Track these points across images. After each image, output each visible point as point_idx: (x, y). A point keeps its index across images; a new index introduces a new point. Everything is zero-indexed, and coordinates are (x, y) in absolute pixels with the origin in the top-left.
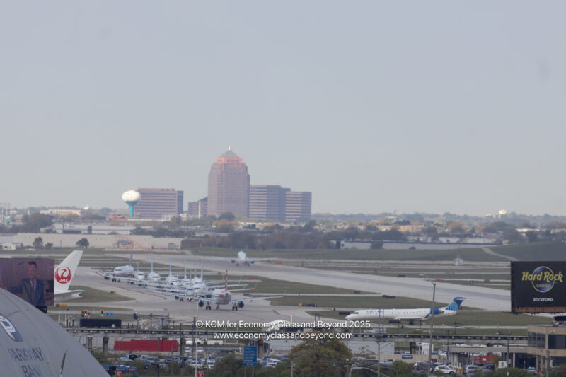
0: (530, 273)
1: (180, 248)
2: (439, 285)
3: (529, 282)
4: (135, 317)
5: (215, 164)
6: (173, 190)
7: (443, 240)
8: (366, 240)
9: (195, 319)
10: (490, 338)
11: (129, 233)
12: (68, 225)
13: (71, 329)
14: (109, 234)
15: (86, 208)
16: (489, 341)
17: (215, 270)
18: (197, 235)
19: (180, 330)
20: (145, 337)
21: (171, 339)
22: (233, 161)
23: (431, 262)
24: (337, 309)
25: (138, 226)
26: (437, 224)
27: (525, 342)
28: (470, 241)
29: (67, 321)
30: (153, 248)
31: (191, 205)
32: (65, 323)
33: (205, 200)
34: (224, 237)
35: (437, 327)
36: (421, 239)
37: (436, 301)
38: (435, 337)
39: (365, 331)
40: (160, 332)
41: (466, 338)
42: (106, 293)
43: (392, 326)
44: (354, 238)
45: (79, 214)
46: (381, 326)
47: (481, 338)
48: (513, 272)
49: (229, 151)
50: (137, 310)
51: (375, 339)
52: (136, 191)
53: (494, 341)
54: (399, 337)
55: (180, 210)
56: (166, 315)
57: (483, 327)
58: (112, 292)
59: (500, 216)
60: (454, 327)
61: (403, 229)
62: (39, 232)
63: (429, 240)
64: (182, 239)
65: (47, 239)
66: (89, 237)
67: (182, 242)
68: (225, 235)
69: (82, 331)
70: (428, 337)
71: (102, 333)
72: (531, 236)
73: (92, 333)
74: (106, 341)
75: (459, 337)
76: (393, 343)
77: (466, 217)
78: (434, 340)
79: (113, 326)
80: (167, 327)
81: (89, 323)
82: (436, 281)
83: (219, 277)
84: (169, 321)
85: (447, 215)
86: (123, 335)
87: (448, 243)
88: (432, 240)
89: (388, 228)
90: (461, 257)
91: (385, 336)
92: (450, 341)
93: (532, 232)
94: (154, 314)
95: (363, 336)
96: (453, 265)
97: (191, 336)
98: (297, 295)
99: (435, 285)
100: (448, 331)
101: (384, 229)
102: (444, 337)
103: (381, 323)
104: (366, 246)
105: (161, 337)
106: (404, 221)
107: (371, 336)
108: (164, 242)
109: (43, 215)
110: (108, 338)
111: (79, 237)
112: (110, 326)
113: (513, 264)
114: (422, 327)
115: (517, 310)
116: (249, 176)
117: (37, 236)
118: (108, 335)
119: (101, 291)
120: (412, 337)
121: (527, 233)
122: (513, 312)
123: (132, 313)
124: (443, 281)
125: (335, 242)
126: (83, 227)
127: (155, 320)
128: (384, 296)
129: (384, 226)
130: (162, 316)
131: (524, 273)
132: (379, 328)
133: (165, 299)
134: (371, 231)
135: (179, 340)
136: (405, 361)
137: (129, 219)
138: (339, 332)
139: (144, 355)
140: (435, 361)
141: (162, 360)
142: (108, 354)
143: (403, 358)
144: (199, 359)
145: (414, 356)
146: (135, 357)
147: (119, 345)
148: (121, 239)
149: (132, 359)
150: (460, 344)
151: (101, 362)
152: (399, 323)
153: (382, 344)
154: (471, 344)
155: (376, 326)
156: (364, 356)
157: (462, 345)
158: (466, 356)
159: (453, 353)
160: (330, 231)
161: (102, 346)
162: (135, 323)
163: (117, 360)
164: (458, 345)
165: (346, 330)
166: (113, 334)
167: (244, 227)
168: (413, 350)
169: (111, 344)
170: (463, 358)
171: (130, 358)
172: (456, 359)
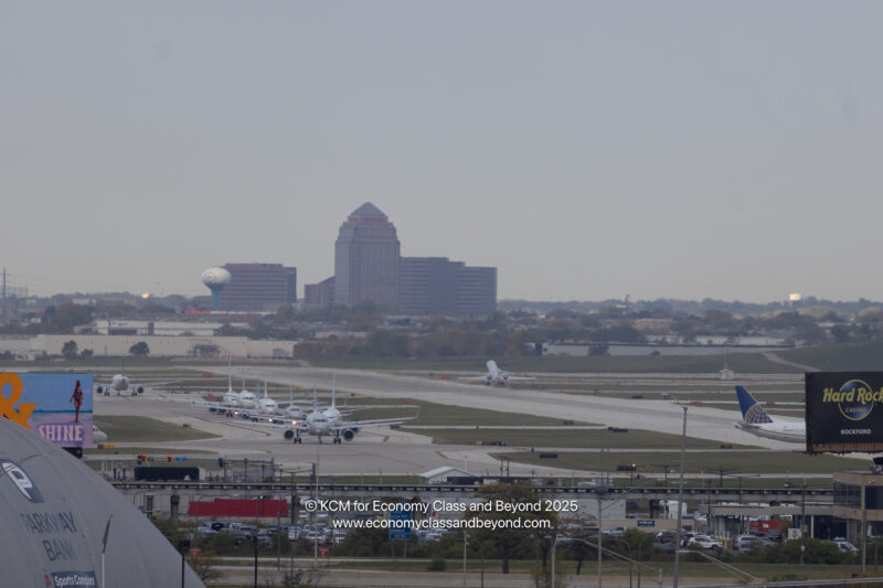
0: (836, 390)
1: (291, 356)
2: (692, 410)
3: (834, 404)
4: (222, 463)
5: (344, 225)
6: (280, 265)
7: (703, 340)
8: (582, 342)
9: (314, 466)
10: (775, 492)
11: (212, 333)
12: (118, 322)
13: (119, 484)
14: (181, 335)
15: (145, 296)
16: (773, 498)
17: (348, 390)
18: (319, 335)
19: (290, 484)
20: (236, 495)
21: (276, 498)
22: (374, 219)
23: (683, 376)
24: (536, 449)
25: (225, 320)
26: (693, 317)
27: (829, 499)
28: (744, 341)
29: (115, 470)
30: (249, 356)
31: (308, 288)
32: (111, 474)
33: (331, 281)
34: (360, 339)
35: (693, 476)
36: (669, 340)
37: (687, 434)
38: (688, 492)
39: (580, 484)
40: (259, 488)
41: (738, 492)
42: (176, 426)
43: (623, 475)
44: (562, 340)
45: (133, 304)
46: (605, 475)
47: (761, 492)
48: (808, 388)
49: (367, 204)
50: (223, 453)
51: (596, 495)
52: (223, 267)
53: (781, 498)
54: (632, 491)
55: (292, 298)
56: (269, 460)
57: (763, 476)
58: (185, 426)
59: (790, 304)
60: (719, 476)
61: (640, 324)
62: (73, 333)
63: (681, 341)
64: (296, 343)
65: (83, 343)
66: (149, 341)
67: (296, 347)
68: (362, 335)
69: (139, 486)
70: (678, 491)
71: (169, 489)
72: (840, 333)
73: (154, 490)
74: (175, 502)
75: (726, 492)
76: (624, 501)
77: (738, 305)
78: (686, 497)
79: (187, 478)
80: (271, 479)
81: (148, 474)
82: (691, 404)
83: (353, 400)
84: (274, 470)
85: (708, 302)
86: (203, 493)
88: (685, 341)
89: (616, 323)
90: (730, 368)
91: (611, 491)
92: (712, 497)
93: (840, 327)
94: (250, 459)
95: (576, 490)
96: (719, 380)
97: (308, 492)
98: (475, 427)
99: (686, 409)
100: (709, 481)
101: (610, 324)
102: (702, 492)
103: (605, 470)
104: (581, 351)
105: (261, 494)
106: (642, 312)
108: (266, 347)
109: (79, 306)
110: (178, 498)
111: (135, 340)
112: (182, 478)
113: (809, 377)
114: (669, 476)
115: (815, 448)
116: (398, 243)
117: (67, 338)
118: (180, 492)
119: (168, 424)
120: (654, 491)
121: (833, 330)
122: (810, 451)
123: (216, 457)
124: (701, 405)
125: (533, 345)
126: (140, 325)
127: (252, 468)
128: (610, 429)
129: (609, 321)
130: (263, 462)
131: (826, 390)
132: (602, 479)
133: (268, 435)
134: (588, 328)
135: (289, 499)
136: (641, 529)
137: (212, 312)
138: (540, 484)
139: (235, 524)
140: (689, 528)
141: (262, 531)
142: (179, 521)
143: (639, 525)
144: (320, 529)
145: (657, 521)
146: (222, 526)
147: (196, 509)
148: (200, 343)
149: (217, 529)
150: (728, 502)
151: (167, 534)
152: (633, 469)
153: (605, 504)
154: (746, 502)
155: (598, 475)
156: (578, 522)
157: (731, 504)
158: (738, 520)
159: (718, 517)
160: (526, 329)
161: (169, 509)
162: (221, 474)
163: (192, 532)
164: (725, 504)
165: (551, 482)
166: (186, 491)
167: (391, 322)
168: (655, 512)
169: (184, 505)
170: (733, 524)
171: (214, 527)
172: (722, 525)
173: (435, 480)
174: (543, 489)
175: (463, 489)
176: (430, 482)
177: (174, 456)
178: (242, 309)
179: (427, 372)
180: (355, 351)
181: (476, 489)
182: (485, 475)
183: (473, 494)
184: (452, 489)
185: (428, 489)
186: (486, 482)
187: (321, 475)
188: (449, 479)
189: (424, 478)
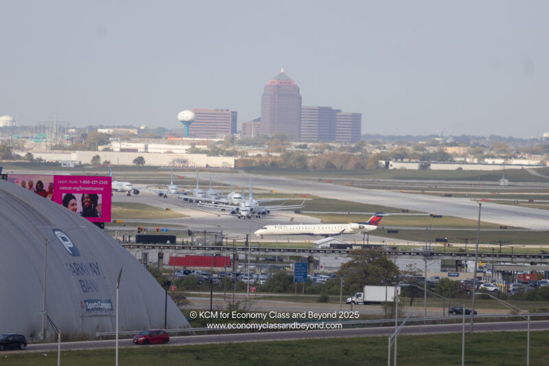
1: (233, 166)
2: (484, 205)
4: (190, 233)
5: (268, 86)
6: (227, 110)
7: (489, 161)
8: (414, 161)
9: (247, 235)
11: (184, 152)
12: (126, 144)
13: (126, 245)
14: (165, 153)
15: (142, 128)
17: (267, 189)
18: (250, 154)
19: (233, 247)
20: (199, 253)
21: (224, 255)
22: (285, 83)
23: (476, 182)
24: (385, 227)
25: (193, 144)
26: (483, 146)
28: (515, 162)
29: (124, 236)
30: (207, 166)
31: (244, 125)
32: (121, 239)
33: (259, 120)
34: (276, 157)
35: (483, 245)
36: (468, 160)
37: (481, 220)
38: (480, 255)
39: (412, 249)
40: (213, 249)
41: (511, 256)
43: (439, 245)
44: (402, 159)
45: (136, 133)
46: (428, 245)
49: (282, 73)
50: (191, 227)
51: (423, 257)
52: (191, 111)
54: (445, 255)
55: (234, 130)
56: (220, 231)
57: (527, 247)
59: (544, 139)
60: (499, 246)
61: (450, 150)
62: (98, 150)
63: (476, 161)
65: (104, 157)
66: (145, 156)
67: (235, 161)
68: (278, 154)
69: (138, 247)
70: (474, 255)
71: (157, 249)
73: (148, 249)
74: (161, 256)
75: (504, 256)
76: (440, 261)
77: (511, 139)
78: (479, 258)
79: (168, 242)
80: (221, 244)
81: (144, 239)
82: (481, 201)
83: (271, 195)
84: (223, 238)
85: (493, 137)
86: (178, 251)
87: (494, 164)
88: (479, 161)
89: (436, 149)
90: (506, 178)
91: (432, 254)
92: (495, 259)
94: (207, 231)
95: (410, 254)
96: (499, 185)
97: (244, 252)
98: (347, 213)
99: (480, 204)
100: (493, 249)
101: (432, 150)
102: (489, 256)
103: (428, 241)
104: (414, 166)
105: (214, 252)
106: (451, 142)
107: (418, 254)
108: (218, 161)
109: (101, 133)
110: (163, 254)
111: (135, 156)
112: (165, 242)
114: (468, 246)
116: (300, 98)
117: (94, 154)
118: (163, 251)
119: (156, 209)
120: (458, 255)
123: (187, 230)
125: (383, 162)
126: (140, 146)
127: (209, 237)
128: (431, 215)
129: (431, 147)
130: (216, 233)
132: (426, 247)
133: (219, 216)
134: (418, 152)
135: (231, 256)
136: (451, 278)
137: (184, 139)
138: (388, 249)
139: (198, 270)
140: (480, 278)
141: (215, 276)
142: (163, 269)
143: (449, 275)
144: (251, 275)
145: (460, 274)
146: (189, 272)
147: (174, 261)
148: (177, 157)
149: (187, 274)
150: (504, 262)
151: (156, 277)
152: (446, 241)
153: (429, 262)
154: (515, 263)
155: (423, 244)
156: (411, 273)
157: (506, 264)
158: (510, 274)
159: (498, 271)
160: (379, 152)
161: (157, 261)
162: (190, 240)
163: (171, 275)
164: (502, 263)
165: (394, 248)
166: (169, 250)
167: (296, 147)
168: (459, 268)
169: (166, 259)
170: (507, 276)
171: (185, 273)
172: (500, 277)
173: (323, 245)
174: (389, 253)
175: (340, 252)
176: (320, 247)
177: (160, 228)
178: (204, 137)
179: (318, 178)
180: (273, 165)
181: (348, 252)
182: (353, 243)
183: (346, 255)
184: (333, 252)
185: (318, 251)
186: (354, 248)
187: (251, 241)
188: (331, 245)
189: (315, 244)
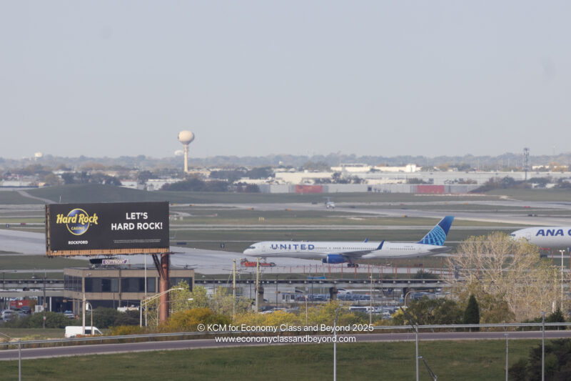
0: (65, 215)
3: (63, 225)
10: (26, 282)
16: (25, 285)
27: (61, 286)
28: (6, 183)
41: (2, 282)
47: (17, 282)
48: (47, 215)
53: (30, 285)
57: (18, 271)
59: (35, 159)
72: (68, 178)
93: (68, 174)
113: (47, 207)
115: (52, 253)
121: (63, 176)
131: (58, 216)
154: (7, 289)
158: (2, 301)
